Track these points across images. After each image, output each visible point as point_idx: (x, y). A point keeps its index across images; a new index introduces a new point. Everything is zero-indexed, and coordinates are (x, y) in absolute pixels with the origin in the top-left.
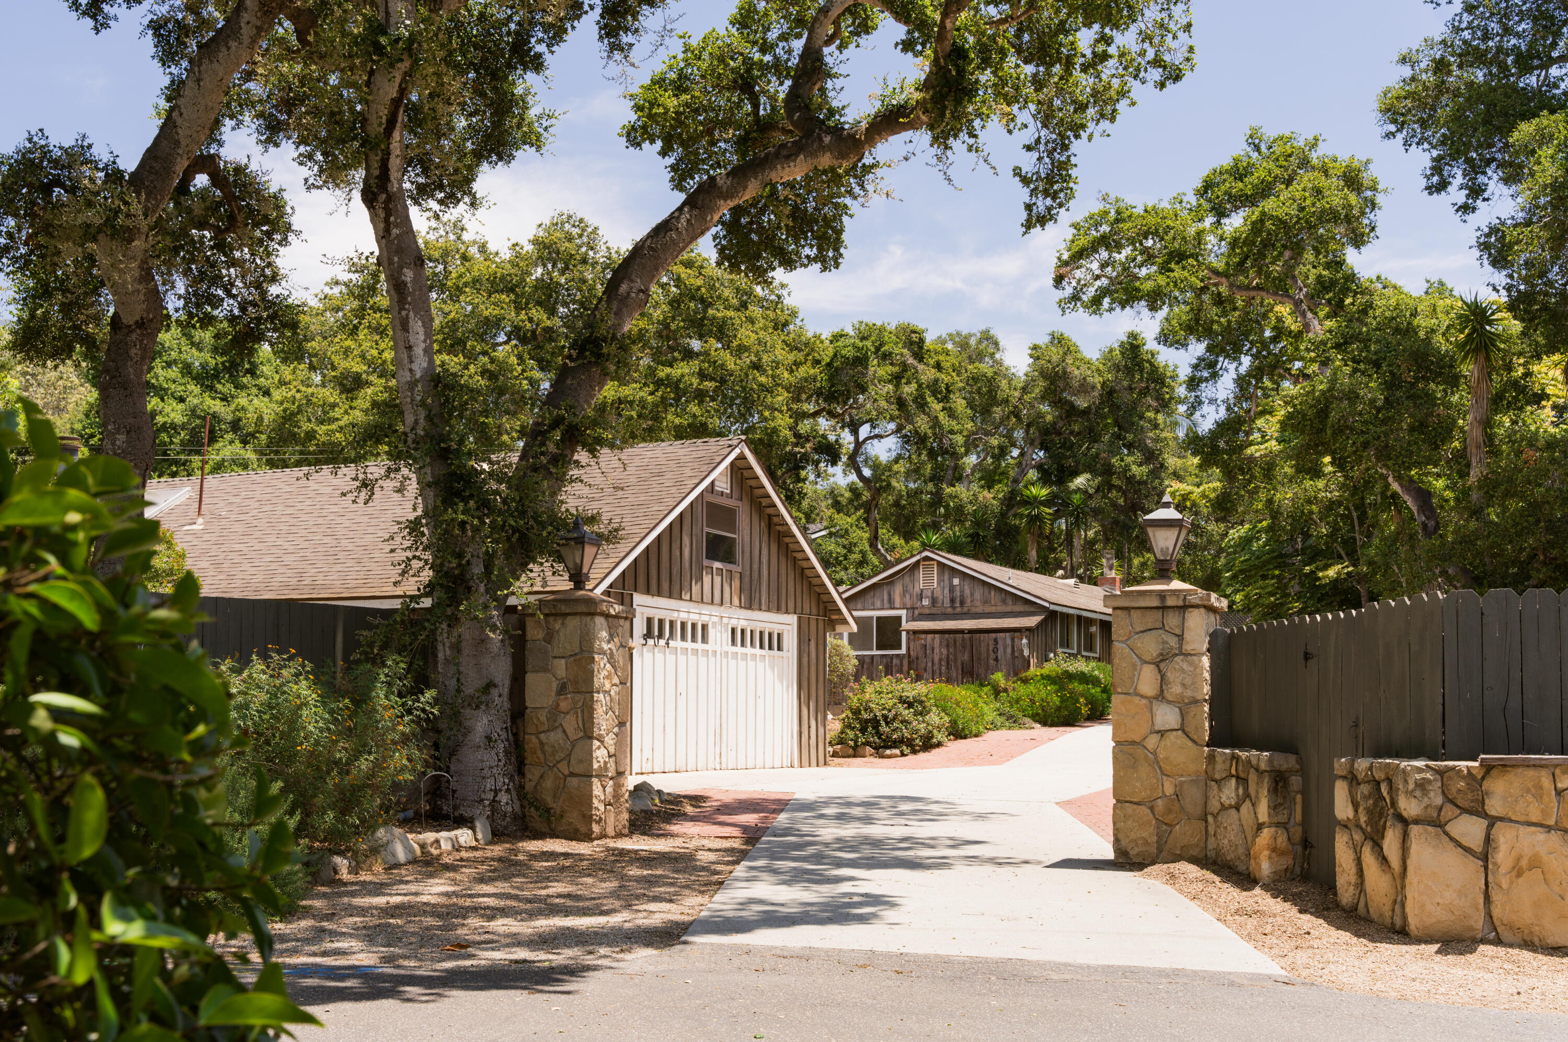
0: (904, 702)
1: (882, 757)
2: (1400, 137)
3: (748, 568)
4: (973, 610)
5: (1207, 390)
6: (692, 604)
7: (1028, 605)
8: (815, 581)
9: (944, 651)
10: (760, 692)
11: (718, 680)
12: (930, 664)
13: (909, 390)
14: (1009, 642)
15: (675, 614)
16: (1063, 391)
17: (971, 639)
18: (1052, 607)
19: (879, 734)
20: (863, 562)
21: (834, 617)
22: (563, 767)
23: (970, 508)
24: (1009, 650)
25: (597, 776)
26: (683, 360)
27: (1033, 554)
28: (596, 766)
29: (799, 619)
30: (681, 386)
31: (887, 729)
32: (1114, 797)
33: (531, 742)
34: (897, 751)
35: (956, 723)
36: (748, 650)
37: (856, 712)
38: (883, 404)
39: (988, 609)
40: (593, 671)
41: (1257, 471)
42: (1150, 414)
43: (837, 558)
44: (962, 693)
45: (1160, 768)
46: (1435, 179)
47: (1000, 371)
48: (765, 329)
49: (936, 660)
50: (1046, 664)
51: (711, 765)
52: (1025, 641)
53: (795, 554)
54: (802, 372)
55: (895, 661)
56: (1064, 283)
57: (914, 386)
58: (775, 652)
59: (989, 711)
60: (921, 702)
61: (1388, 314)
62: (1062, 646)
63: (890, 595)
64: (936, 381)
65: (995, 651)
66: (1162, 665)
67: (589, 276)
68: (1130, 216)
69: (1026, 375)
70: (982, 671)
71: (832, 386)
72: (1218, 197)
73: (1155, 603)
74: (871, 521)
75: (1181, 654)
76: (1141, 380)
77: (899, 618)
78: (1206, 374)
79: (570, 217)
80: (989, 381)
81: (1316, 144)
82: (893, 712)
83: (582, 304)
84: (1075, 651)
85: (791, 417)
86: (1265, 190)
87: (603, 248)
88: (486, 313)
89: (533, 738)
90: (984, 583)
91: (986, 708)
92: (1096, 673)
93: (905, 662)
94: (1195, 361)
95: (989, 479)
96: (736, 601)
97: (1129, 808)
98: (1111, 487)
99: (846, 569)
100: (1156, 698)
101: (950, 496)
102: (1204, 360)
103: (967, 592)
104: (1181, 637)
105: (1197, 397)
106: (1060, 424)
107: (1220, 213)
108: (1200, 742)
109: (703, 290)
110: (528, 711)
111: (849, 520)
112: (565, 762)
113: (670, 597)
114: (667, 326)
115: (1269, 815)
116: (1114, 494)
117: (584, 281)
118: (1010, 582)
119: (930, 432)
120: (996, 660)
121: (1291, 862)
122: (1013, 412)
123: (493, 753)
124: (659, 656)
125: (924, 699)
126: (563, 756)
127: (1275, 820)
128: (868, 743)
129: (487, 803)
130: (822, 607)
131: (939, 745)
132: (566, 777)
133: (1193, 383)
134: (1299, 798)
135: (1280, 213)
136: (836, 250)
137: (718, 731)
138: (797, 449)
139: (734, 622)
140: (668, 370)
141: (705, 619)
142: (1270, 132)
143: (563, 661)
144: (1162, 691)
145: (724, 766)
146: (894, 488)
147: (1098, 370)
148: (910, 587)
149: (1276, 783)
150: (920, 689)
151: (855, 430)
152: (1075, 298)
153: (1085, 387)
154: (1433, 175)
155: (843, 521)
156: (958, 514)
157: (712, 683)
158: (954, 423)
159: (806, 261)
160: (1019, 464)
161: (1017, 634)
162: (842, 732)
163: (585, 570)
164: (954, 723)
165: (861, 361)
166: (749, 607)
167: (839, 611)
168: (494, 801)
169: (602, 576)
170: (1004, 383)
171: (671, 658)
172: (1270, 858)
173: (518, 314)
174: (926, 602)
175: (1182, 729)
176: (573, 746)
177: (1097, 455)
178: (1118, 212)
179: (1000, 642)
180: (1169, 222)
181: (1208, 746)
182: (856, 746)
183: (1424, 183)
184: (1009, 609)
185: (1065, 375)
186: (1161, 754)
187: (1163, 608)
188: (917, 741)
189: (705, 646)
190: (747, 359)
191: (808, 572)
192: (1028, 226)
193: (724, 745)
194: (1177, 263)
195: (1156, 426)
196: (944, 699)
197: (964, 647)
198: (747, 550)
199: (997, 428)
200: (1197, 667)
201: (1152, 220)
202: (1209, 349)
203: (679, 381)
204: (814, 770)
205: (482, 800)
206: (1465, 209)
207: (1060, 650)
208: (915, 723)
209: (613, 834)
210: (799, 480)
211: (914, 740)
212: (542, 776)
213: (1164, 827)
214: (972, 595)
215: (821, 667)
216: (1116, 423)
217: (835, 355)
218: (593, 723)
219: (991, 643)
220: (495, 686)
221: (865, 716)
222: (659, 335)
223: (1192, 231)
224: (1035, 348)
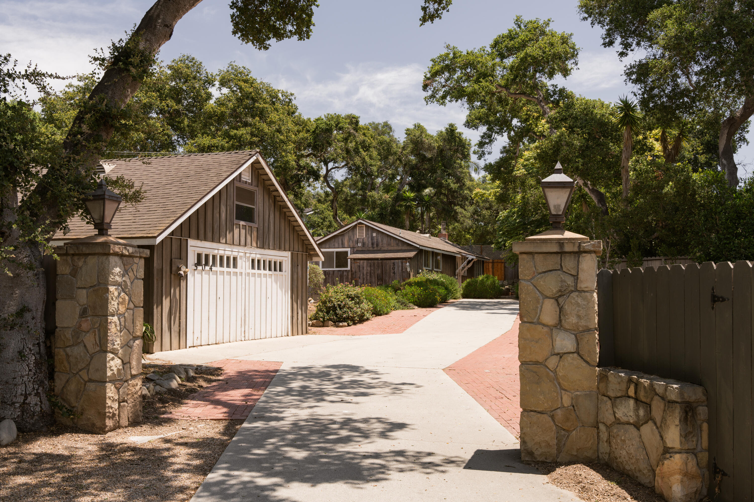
0: (350, 297)
1: (338, 326)
2: (590, 20)
3: (262, 225)
4: (383, 249)
5: (487, 148)
6: (227, 245)
7: (409, 246)
8: (301, 233)
9: (369, 269)
10: (269, 295)
11: (243, 289)
12: (362, 275)
13: (352, 145)
14: (400, 264)
15: (216, 251)
16: (421, 149)
17: (382, 263)
18: (421, 248)
19: (336, 314)
20: (330, 226)
21: (312, 253)
22: (84, 374)
23: (379, 202)
24: (400, 268)
25: (110, 382)
26: (243, 127)
27: (407, 223)
28: (109, 373)
29: (292, 254)
30: (242, 139)
31: (340, 312)
32: (521, 406)
33: (60, 353)
34: (346, 324)
35: (376, 308)
36: (262, 272)
37: (324, 303)
38: (339, 151)
39: (390, 248)
40: (108, 299)
41: (518, 183)
42: (459, 161)
43: (318, 224)
44: (377, 291)
45: (559, 384)
46: (607, 40)
47: (392, 140)
48: (283, 114)
49: (365, 273)
50: (418, 275)
51: (239, 338)
52: (408, 264)
53: (289, 218)
54: (301, 135)
55: (345, 273)
56: (428, 89)
57: (354, 143)
58: (278, 272)
59: (392, 299)
60: (358, 297)
61: (582, 107)
62: (425, 266)
63: (342, 241)
64: (364, 141)
65: (394, 269)
66: (560, 300)
67: (197, 86)
68: (460, 56)
69: (404, 142)
70: (387, 279)
71: (316, 142)
72: (502, 48)
73: (555, 249)
74: (334, 207)
75: (576, 290)
76: (455, 145)
77: (347, 252)
78: (487, 141)
79: (188, 57)
80: (388, 144)
81: (548, 24)
82: (343, 303)
83: (194, 99)
84: (431, 269)
85: (295, 156)
86: (524, 45)
87: (204, 72)
88: (145, 101)
89: (62, 352)
90: (388, 235)
91: (391, 300)
92: (442, 279)
93: (350, 274)
94: (482, 134)
95: (387, 189)
96: (254, 244)
97: (535, 417)
98: (441, 193)
99: (322, 229)
100: (555, 326)
101: (370, 196)
102: (486, 134)
103: (380, 240)
104: (576, 277)
105: (483, 151)
106: (419, 165)
107: (502, 57)
108: (593, 363)
109: (253, 94)
110: (57, 330)
111: (324, 206)
112: (86, 371)
113: (213, 241)
114: (235, 111)
115: (681, 443)
116: (442, 197)
117: (195, 88)
118: (401, 235)
119: (361, 165)
120: (394, 273)
121: (699, 484)
122: (398, 158)
123: (25, 365)
124: (205, 276)
125: (360, 295)
126: (84, 365)
127: (686, 447)
128: (330, 319)
129: (17, 405)
130: (305, 247)
131: (368, 319)
132: (86, 382)
133: (481, 144)
134: (705, 426)
135: (535, 54)
136: (308, 27)
137: (243, 318)
138: (299, 173)
139: (253, 256)
140: (235, 131)
141: (235, 254)
142: (526, 18)
143: (84, 291)
144: (560, 321)
145: (247, 338)
146: (344, 192)
147: (436, 140)
148: (352, 237)
149: (686, 413)
150: (358, 290)
151: (326, 164)
152: (433, 96)
153: (430, 148)
154: (606, 38)
155: (322, 207)
156: (374, 205)
157: (239, 291)
158: (372, 161)
159: (289, 34)
160: (401, 183)
161: (404, 261)
162: (317, 313)
163: (107, 220)
164: (375, 308)
165: (329, 130)
166: (263, 247)
167: (314, 249)
168: (24, 403)
169: (164, 228)
170: (394, 145)
171: (213, 277)
172: (682, 481)
173: (161, 103)
174: (360, 245)
175: (577, 352)
176: (92, 358)
177: (436, 179)
178: (454, 54)
179: (396, 264)
180: (479, 59)
181: (598, 366)
182: (324, 321)
183: (602, 41)
184: (400, 248)
185: (422, 142)
186: (561, 373)
187: (562, 253)
188: (356, 318)
189: (235, 270)
190: (275, 127)
191: (297, 228)
192: (424, 20)
193: (247, 327)
194: (483, 79)
195: (461, 167)
196: (370, 295)
197: (378, 267)
198: (261, 215)
199: (391, 166)
200: (589, 301)
201: (471, 58)
202: (488, 129)
203: (241, 137)
204: (300, 337)
205: (13, 403)
206: (622, 54)
207: (424, 268)
208: (355, 309)
209: (127, 423)
210: (300, 187)
211: (354, 317)
212: (67, 381)
213: (563, 432)
214: (382, 241)
215: (304, 280)
216: (443, 165)
217: (317, 127)
218: (107, 340)
219: (392, 265)
220: (29, 310)
221: (329, 305)
222: (231, 115)
223: (490, 64)
224: (408, 130)
